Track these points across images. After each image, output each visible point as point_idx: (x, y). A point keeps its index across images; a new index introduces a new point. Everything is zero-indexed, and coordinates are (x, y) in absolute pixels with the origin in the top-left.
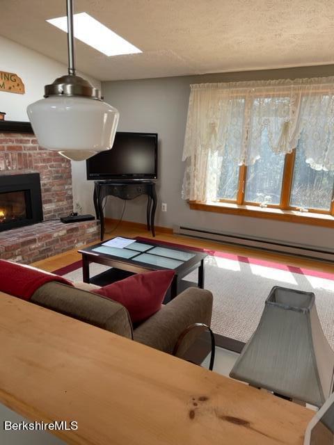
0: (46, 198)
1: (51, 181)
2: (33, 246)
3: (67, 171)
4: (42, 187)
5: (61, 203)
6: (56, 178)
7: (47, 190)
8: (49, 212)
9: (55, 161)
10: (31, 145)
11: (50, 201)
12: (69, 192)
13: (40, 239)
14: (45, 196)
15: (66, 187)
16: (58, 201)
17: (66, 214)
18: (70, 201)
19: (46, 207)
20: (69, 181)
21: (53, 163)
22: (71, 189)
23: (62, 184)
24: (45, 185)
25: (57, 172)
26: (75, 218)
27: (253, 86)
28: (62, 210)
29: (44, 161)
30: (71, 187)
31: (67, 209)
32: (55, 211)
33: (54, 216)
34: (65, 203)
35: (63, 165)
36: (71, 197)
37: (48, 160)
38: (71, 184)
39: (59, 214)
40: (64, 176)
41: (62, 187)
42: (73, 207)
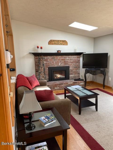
0: (71, 73)
1: (73, 68)
2: (62, 85)
3: (78, 66)
4: (70, 70)
5: (75, 75)
6: (75, 67)
7: (71, 71)
8: (72, 77)
9: (75, 63)
10: (68, 58)
11: (72, 74)
12: (79, 72)
13: (64, 84)
14: (70, 72)
15: (78, 70)
16: (75, 74)
17: (77, 78)
18: (79, 74)
19: (71, 76)
20: (79, 68)
21: (74, 63)
22: (79, 71)
23: (76, 69)
24: (71, 69)
25: (75, 66)
26: (80, 79)
28: (76, 77)
29: (71, 63)
30: (79, 70)
31: (77, 77)
32: (73, 77)
33: (73, 78)
34: (77, 75)
35: (77, 64)
37: (73, 63)
38: (79, 69)
39: (75, 78)
40: (77, 67)
41: (76, 70)
42: (79, 76)
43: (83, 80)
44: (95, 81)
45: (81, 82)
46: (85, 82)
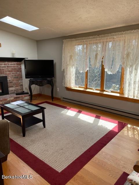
1: (13, 79)
3: (20, 75)
4: (8, 81)
5: (17, 87)
6: (15, 78)
7: (11, 83)
8: (12, 91)
9: (14, 71)
10: (3, 65)
11: (12, 87)
12: (21, 83)
13: (2, 101)
14: (9, 85)
15: (20, 81)
16: (16, 86)
17: (20, 91)
18: (21, 87)
19: (10, 89)
21: (13, 72)
22: (22, 82)
24: (10, 80)
25: (16, 75)
26: (24, 93)
27: (84, 39)
28: (18, 90)
29: (9, 71)
30: (22, 81)
31: (20, 90)
32: (15, 90)
33: (14, 92)
34: (19, 87)
35: (18, 73)
36: (22, 85)
37: (11, 71)
38: (22, 80)
39: (16, 92)
40: (19, 77)
41: (18, 81)
42: (23, 89)
43: (28, 93)
44: (43, 93)
45: (25, 96)
46: (30, 96)
